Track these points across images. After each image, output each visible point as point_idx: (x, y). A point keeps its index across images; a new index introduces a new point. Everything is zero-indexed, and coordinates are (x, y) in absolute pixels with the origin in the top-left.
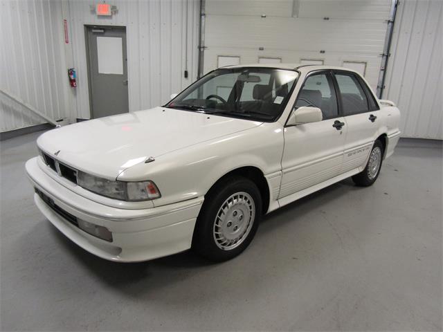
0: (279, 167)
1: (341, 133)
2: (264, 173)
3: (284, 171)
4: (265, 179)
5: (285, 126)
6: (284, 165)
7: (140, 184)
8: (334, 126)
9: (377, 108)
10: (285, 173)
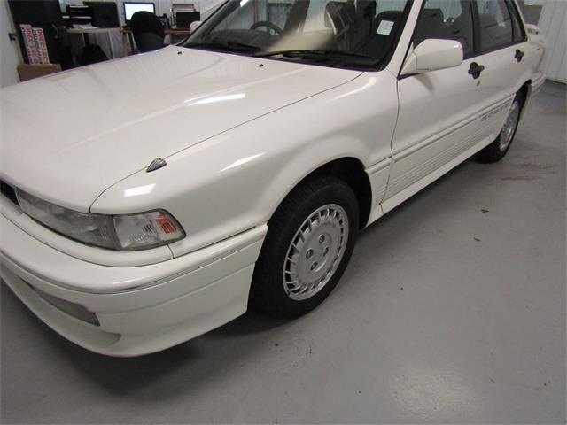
0: (387, 152)
1: (478, 84)
2: (366, 166)
3: (395, 157)
4: (366, 175)
5: (400, 77)
6: (397, 147)
7: (141, 216)
8: (470, 72)
9: (524, 38)
10: (396, 161)
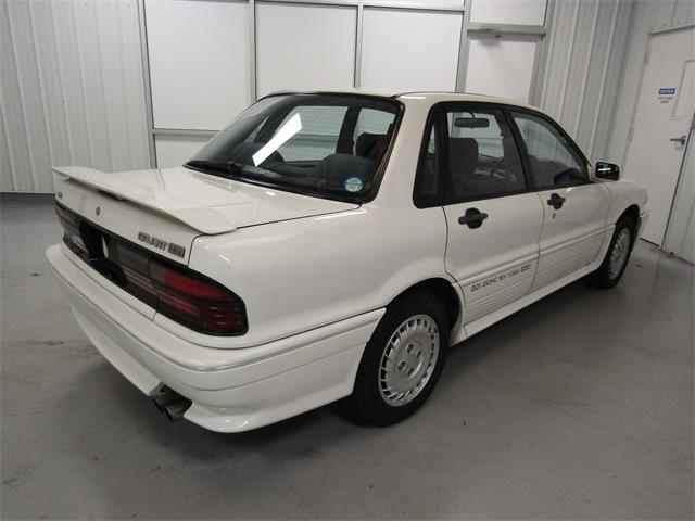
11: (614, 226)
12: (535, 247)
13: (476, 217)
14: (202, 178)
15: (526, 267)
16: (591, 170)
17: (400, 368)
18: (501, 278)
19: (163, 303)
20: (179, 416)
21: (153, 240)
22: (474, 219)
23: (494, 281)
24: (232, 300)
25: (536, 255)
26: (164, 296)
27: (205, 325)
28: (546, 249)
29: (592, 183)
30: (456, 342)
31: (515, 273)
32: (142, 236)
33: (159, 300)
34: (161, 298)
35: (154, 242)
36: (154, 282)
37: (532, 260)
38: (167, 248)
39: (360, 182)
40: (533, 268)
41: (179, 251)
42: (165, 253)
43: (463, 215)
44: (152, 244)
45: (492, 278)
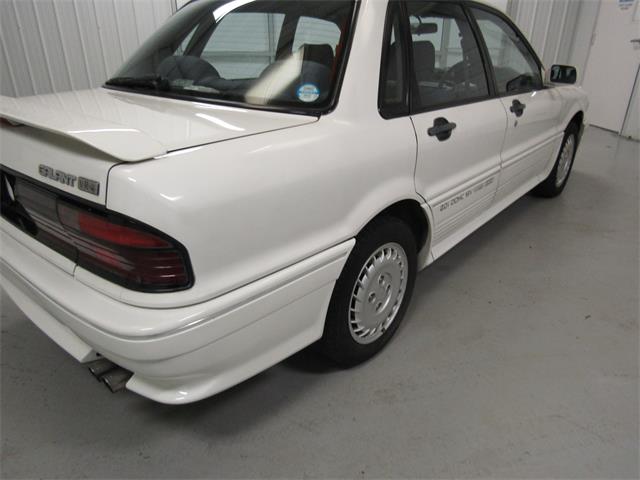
11: (563, 133)
12: (496, 160)
13: (444, 128)
14: (124, 98)
15: (489, 182)
16: (545, 74)
17: (370, 300)
18: (467, 194)
19: (83, 254)
20: (120, 386)
21: (58, 175)
22: (442, 130)
23: (461, 198)
24: (170, 246)
25: (499, 167)
26: (84, 245)
27: (139, 280)
28: (508, 160)
29: (546, 88)
30: (424, 267)
31: (480, 188)
32: (44, 170)
33: (78, 251)
34: (80, 248)
35: (59, 176)
36: (66, 227)
37: (495, 173)
38: (76, 183)
39: (315, 90)
40: (495, 182)
41: (93, 187)
42: (74, 190)
43: (432, 125)
44: (57, 180)
45: (459, 195)
